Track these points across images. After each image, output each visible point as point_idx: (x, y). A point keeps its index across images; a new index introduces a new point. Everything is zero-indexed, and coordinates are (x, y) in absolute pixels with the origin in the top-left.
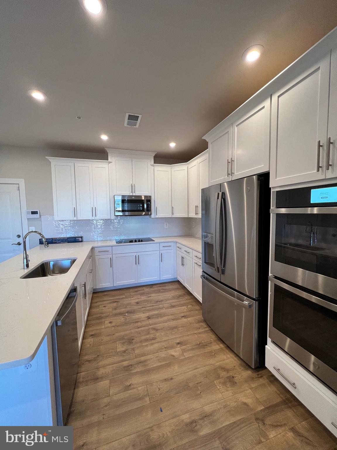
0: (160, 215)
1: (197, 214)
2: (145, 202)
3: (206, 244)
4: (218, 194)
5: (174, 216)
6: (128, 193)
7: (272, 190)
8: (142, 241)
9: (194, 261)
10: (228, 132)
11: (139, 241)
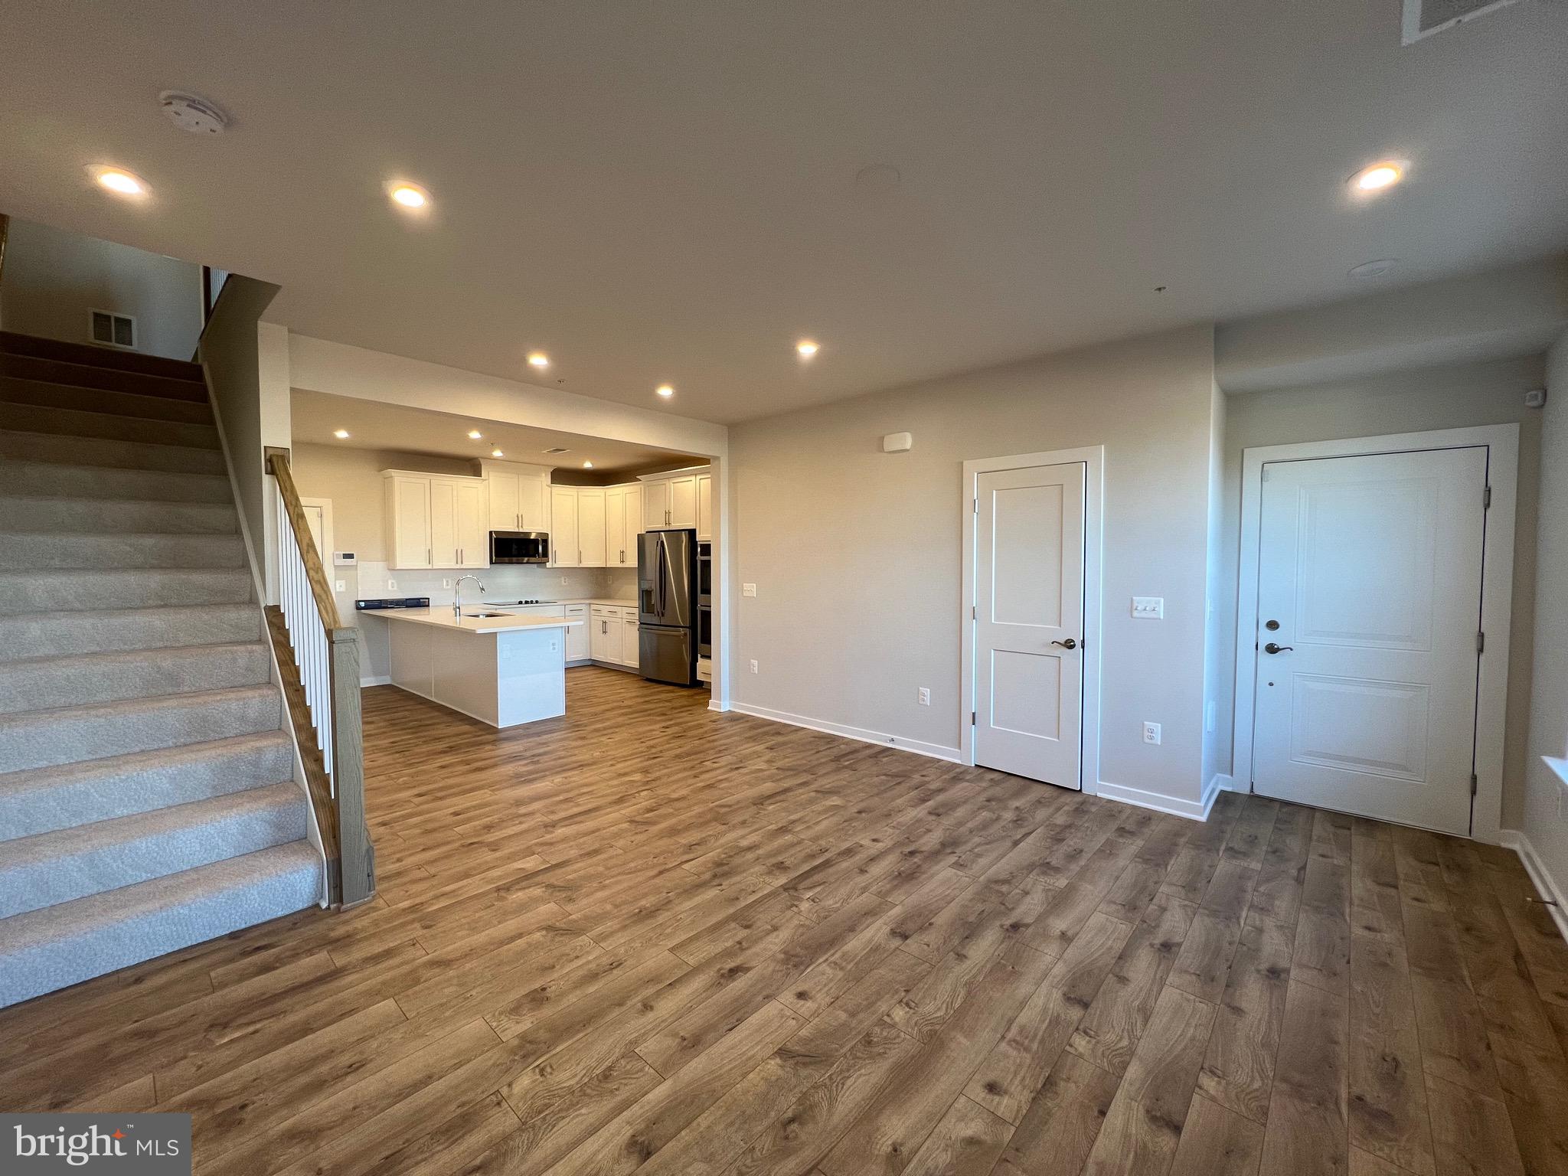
0: (559, 564)
1: (623, 562)
2: (540, 542)
3: (644, 591)
4: (658, 542)
5: (583, 565)
6: (507, 527)
7: (696, 545)
8: (537, 602)
9: (624, 620)
10: (665, 484)
11: (532, 602)
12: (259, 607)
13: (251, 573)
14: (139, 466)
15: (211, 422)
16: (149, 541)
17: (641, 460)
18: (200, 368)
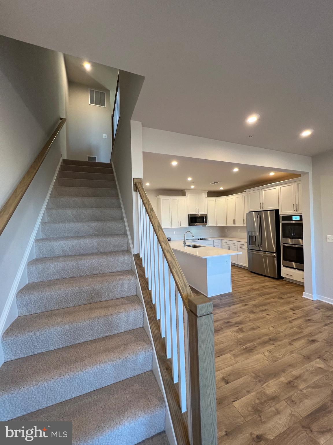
0: (211, 225)
1: (235, 224)
2: (204, 217)
3: (250, 237)
4: (258, 216)
5: (218, 225)
6: (194, 213)
7: (280, 216)
8: (204, 239)
9: (239, 247)
10: (259, 192)
11: (202, 239)
12: (131, 254)
13: (128, 237)
14: (93, 195)
15: (114, 180)
16: (94, 224)
17: (245, 184)
18: (111, 164)
